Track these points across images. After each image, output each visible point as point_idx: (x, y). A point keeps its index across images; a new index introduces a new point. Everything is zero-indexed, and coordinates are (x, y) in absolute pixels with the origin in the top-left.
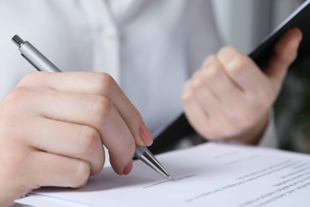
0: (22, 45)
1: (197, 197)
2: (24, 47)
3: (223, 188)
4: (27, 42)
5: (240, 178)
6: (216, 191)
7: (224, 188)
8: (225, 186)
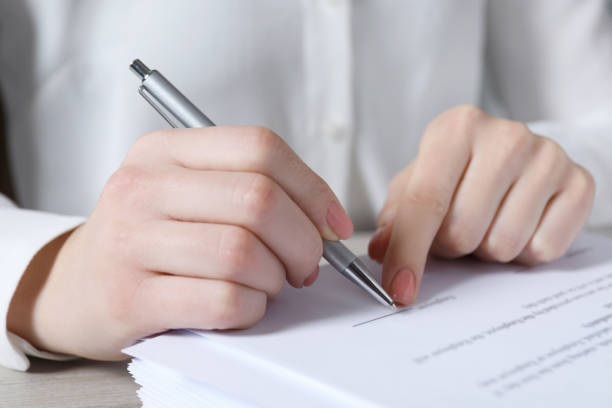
0: (146, 76)
1: (437, 353)
2: (150, 81)
3: (489, 332)
4: (155, 71)
5: (530, 306)
6: (475, 338)
7: (492, 331)
8: (496, 326)
